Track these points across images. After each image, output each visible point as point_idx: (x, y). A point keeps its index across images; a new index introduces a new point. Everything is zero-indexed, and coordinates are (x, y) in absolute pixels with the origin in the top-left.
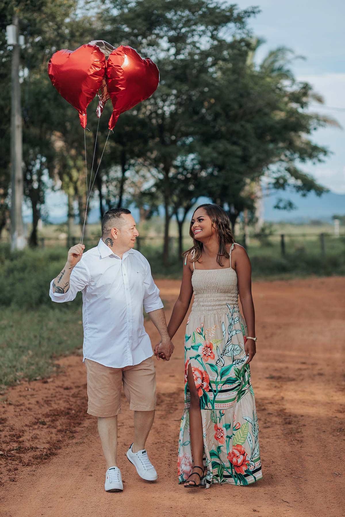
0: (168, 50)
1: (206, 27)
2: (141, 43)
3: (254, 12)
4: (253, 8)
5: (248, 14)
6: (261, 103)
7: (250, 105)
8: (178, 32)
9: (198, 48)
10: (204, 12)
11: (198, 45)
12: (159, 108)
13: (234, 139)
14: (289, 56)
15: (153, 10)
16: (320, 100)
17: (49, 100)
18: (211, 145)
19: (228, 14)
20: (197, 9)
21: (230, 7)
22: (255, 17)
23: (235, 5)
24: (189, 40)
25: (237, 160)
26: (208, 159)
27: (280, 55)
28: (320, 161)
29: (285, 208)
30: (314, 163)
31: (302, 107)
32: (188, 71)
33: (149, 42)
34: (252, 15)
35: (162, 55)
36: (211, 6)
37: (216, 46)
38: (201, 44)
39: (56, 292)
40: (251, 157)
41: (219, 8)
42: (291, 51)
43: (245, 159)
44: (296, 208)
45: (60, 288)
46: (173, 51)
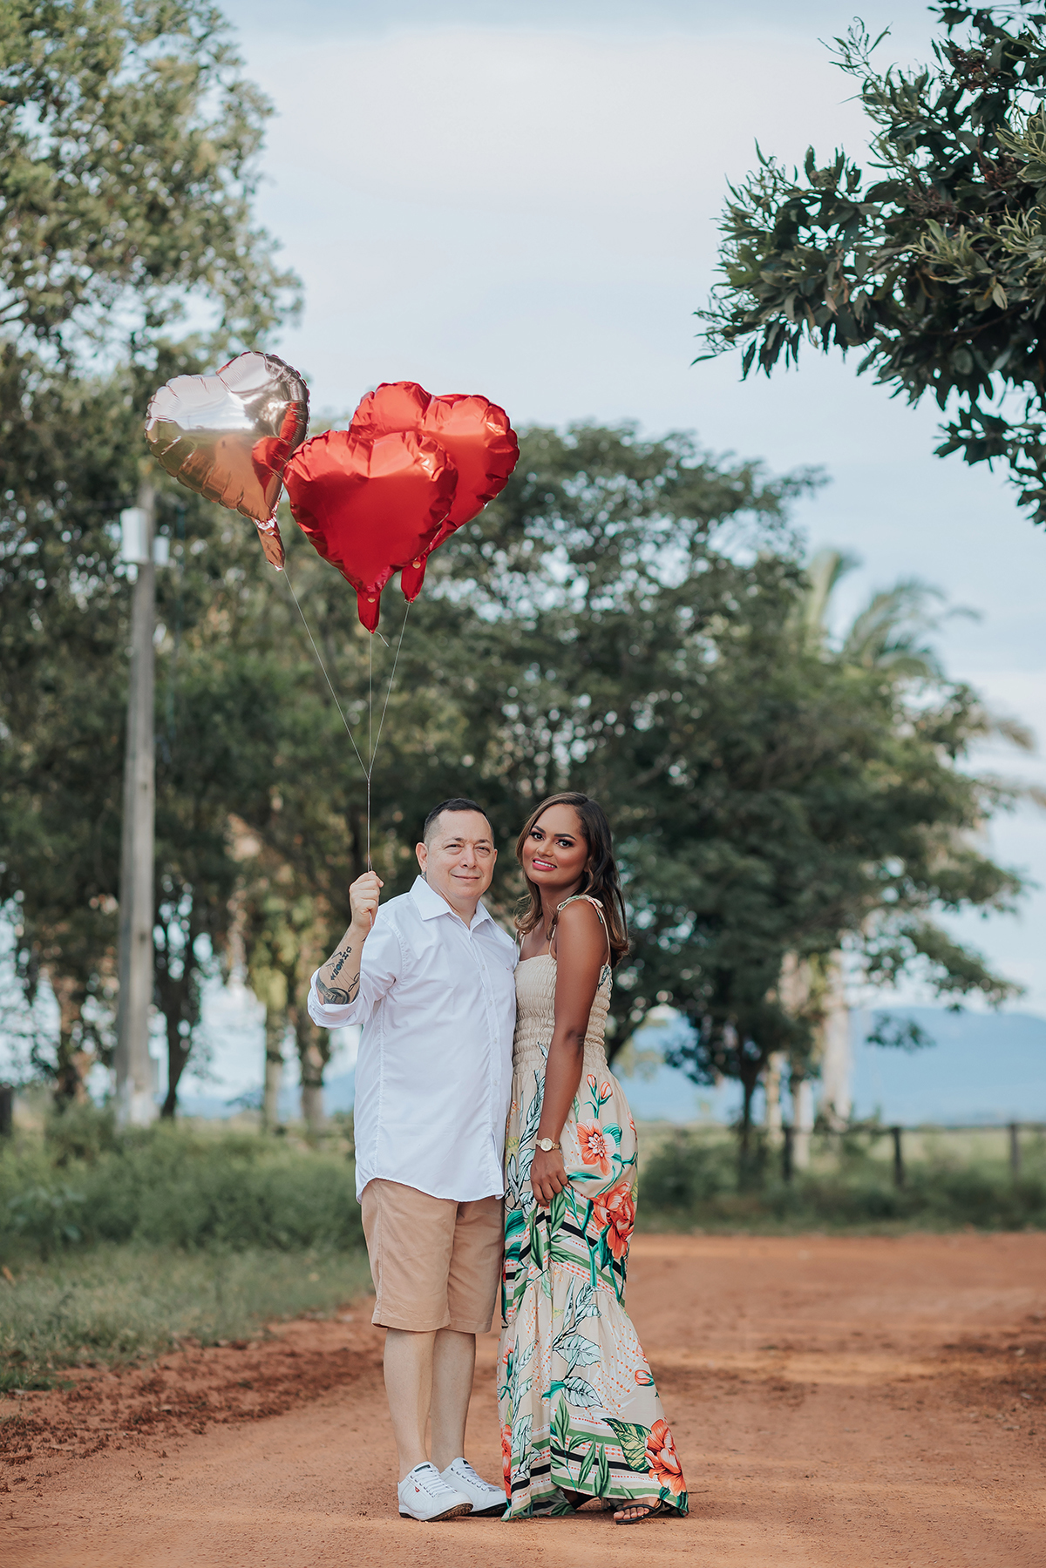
0: (569, 584)
1: (676, 522)
2: (491, 563)
3: (809, 484)
4: (807, 470)
5: (793, 487)
6: (827, 738)
7: (797, 741)
8: (595, 534)
9: (652, 581)
10: (670, 482)
11: (652, 571)
12: (537, 750)
13: (753, 839)
14: (933, 607)
15: (527, 472)
16: (1021, 738)
17: (229, 717)
18: (683, 855)
19: (738, 486)
20: (651, 470)
21: (742, 469)
22: (813, 496)
23: (758, 463)
24: (628, 558)
25: (760, 899)
26: (674, 893)
27: (905, 608)
28: (1001, 908)
29: (898, 1042)
30: (985, 915)
31: (952, 754)
32: (621, 644)
33: (512, 563)
34: (805, 490)
35: (550, 598)
36: (689, 464)
37: (704, 575)
38: (658, 568)
39: (329, 1002)
40: (799, 890)
41: (713, 470)
42: (938, 593)
43: (780, 896)
44: (931, 1043)
45: (339, 991)
46: (580, 587)
